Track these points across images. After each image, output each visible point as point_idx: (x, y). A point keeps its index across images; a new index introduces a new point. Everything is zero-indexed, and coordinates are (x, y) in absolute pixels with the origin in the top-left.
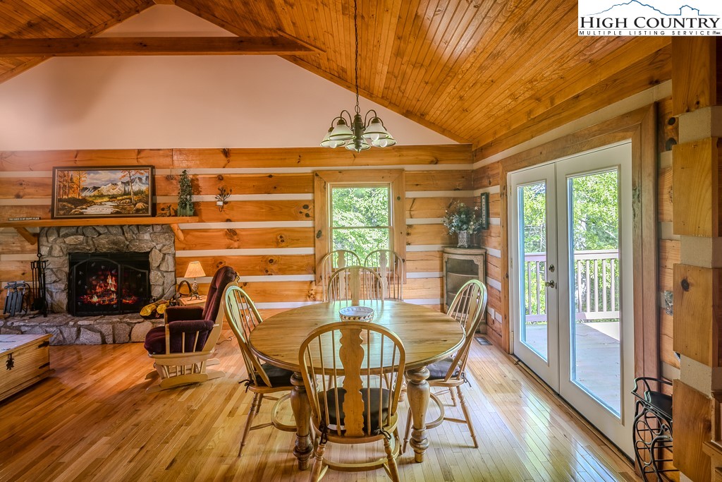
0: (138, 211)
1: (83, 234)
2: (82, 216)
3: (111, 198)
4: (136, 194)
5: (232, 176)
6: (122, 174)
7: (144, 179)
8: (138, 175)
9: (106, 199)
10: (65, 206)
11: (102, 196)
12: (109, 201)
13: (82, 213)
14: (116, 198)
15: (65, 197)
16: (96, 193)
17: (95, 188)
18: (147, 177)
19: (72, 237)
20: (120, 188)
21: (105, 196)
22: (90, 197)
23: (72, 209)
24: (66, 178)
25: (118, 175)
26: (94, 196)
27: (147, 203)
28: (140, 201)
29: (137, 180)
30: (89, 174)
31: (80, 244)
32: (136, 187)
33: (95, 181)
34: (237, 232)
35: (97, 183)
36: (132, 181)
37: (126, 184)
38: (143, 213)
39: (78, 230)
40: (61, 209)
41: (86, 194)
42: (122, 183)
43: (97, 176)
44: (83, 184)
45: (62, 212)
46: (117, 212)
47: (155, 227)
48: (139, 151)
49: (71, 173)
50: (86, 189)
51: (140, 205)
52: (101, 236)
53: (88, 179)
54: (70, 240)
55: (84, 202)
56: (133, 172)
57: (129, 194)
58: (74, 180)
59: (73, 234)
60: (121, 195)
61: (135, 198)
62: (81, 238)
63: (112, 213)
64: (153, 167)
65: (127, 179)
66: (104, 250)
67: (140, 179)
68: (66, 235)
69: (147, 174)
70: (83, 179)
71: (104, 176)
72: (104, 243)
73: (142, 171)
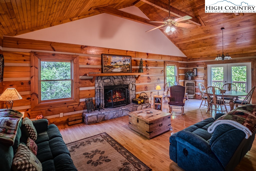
0: (128, 71)
1: (110, 79)
2: (112, 72)
3: (120, 66)
4: (127, 65)
5: (149, 61)
6: (123, 58)
7: (129, 60)
8: (127, 59)
9: (119, 66)
10: (106, 68)
11: (117, 65)
12: (119, 67)
13: (112, 71)
14: (121, 66)
15: (106, 65)
16: (115, 64)
17: (115, 63)
18: (130, 60)
19: (106, 80)
20: (122, 63)
21: (118, 65)
22: (114, 65)
23: (108, 70)
24: (106, 58)
25: (122, 58)
26: (115, 65)
27: (130, 68)
28: (128, 67)
29: (127, 60)
30: (113, 57)
31: (109, 82)
32: (127, 63)
33: (115, 60)
34: (150, 77)
35: (116, 61)
36: (126, 61)
37: (124, 61)
38: (129, 71)
39: (108, 77)
40: (105, 70)
41: (112, 64)
42: (123, 61)
43: (115, 58)
44: (112, 61)
45: (105, 71)
46: (122, 71)
47: (131, 76)
48: (127, 51)
49: (107, 57)
50: (113, 62)
51: (128, 69)
52: (115, 79)
53: (113, 59)
54: (106, 81)
55: (112, 67)
56: (126, 58)
57: (125, 65)
58: (109, 59)
59: (106, 79)
60: (123, 65)
61: (127, 66)
62: (109, 80)
63: (121, 71)
64: (131, 57)
65: (124, 60)
66: (117, 84)
67: (128, 60)
68: (104, 79)
69: (129, 59)
70: (111, 59)
71: (117, 58)
72: (116, 81)
73: (128, 58)
